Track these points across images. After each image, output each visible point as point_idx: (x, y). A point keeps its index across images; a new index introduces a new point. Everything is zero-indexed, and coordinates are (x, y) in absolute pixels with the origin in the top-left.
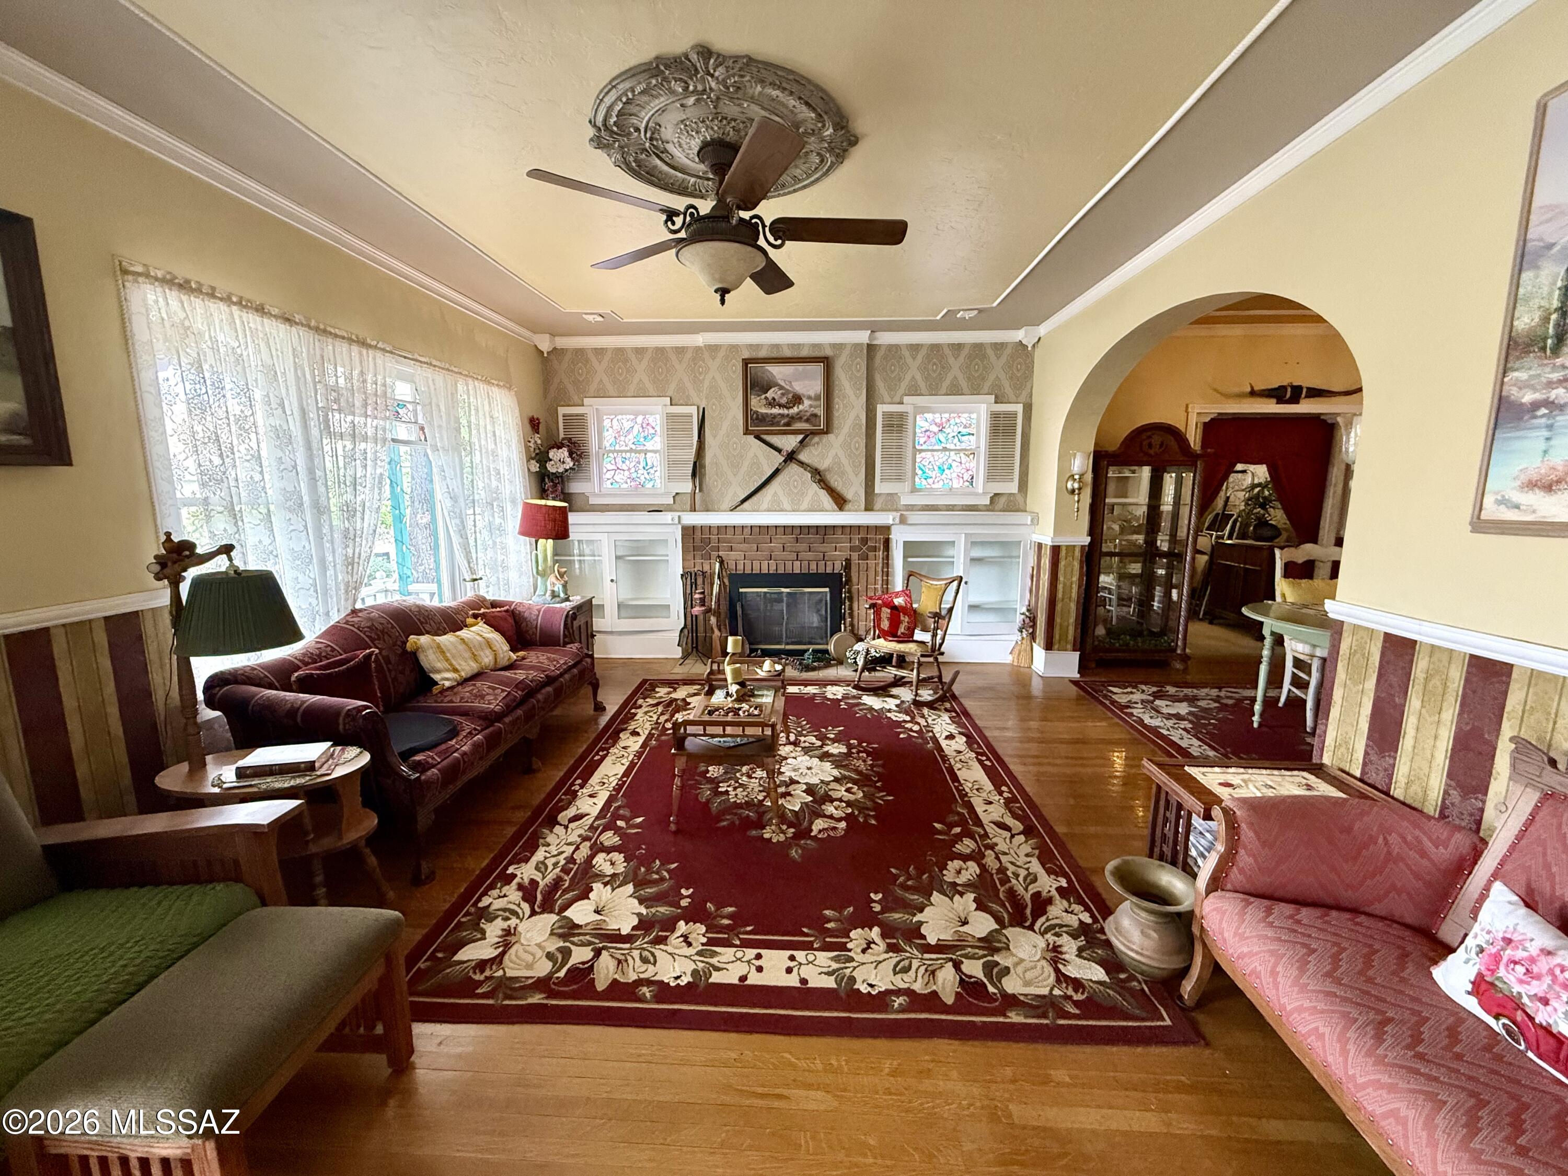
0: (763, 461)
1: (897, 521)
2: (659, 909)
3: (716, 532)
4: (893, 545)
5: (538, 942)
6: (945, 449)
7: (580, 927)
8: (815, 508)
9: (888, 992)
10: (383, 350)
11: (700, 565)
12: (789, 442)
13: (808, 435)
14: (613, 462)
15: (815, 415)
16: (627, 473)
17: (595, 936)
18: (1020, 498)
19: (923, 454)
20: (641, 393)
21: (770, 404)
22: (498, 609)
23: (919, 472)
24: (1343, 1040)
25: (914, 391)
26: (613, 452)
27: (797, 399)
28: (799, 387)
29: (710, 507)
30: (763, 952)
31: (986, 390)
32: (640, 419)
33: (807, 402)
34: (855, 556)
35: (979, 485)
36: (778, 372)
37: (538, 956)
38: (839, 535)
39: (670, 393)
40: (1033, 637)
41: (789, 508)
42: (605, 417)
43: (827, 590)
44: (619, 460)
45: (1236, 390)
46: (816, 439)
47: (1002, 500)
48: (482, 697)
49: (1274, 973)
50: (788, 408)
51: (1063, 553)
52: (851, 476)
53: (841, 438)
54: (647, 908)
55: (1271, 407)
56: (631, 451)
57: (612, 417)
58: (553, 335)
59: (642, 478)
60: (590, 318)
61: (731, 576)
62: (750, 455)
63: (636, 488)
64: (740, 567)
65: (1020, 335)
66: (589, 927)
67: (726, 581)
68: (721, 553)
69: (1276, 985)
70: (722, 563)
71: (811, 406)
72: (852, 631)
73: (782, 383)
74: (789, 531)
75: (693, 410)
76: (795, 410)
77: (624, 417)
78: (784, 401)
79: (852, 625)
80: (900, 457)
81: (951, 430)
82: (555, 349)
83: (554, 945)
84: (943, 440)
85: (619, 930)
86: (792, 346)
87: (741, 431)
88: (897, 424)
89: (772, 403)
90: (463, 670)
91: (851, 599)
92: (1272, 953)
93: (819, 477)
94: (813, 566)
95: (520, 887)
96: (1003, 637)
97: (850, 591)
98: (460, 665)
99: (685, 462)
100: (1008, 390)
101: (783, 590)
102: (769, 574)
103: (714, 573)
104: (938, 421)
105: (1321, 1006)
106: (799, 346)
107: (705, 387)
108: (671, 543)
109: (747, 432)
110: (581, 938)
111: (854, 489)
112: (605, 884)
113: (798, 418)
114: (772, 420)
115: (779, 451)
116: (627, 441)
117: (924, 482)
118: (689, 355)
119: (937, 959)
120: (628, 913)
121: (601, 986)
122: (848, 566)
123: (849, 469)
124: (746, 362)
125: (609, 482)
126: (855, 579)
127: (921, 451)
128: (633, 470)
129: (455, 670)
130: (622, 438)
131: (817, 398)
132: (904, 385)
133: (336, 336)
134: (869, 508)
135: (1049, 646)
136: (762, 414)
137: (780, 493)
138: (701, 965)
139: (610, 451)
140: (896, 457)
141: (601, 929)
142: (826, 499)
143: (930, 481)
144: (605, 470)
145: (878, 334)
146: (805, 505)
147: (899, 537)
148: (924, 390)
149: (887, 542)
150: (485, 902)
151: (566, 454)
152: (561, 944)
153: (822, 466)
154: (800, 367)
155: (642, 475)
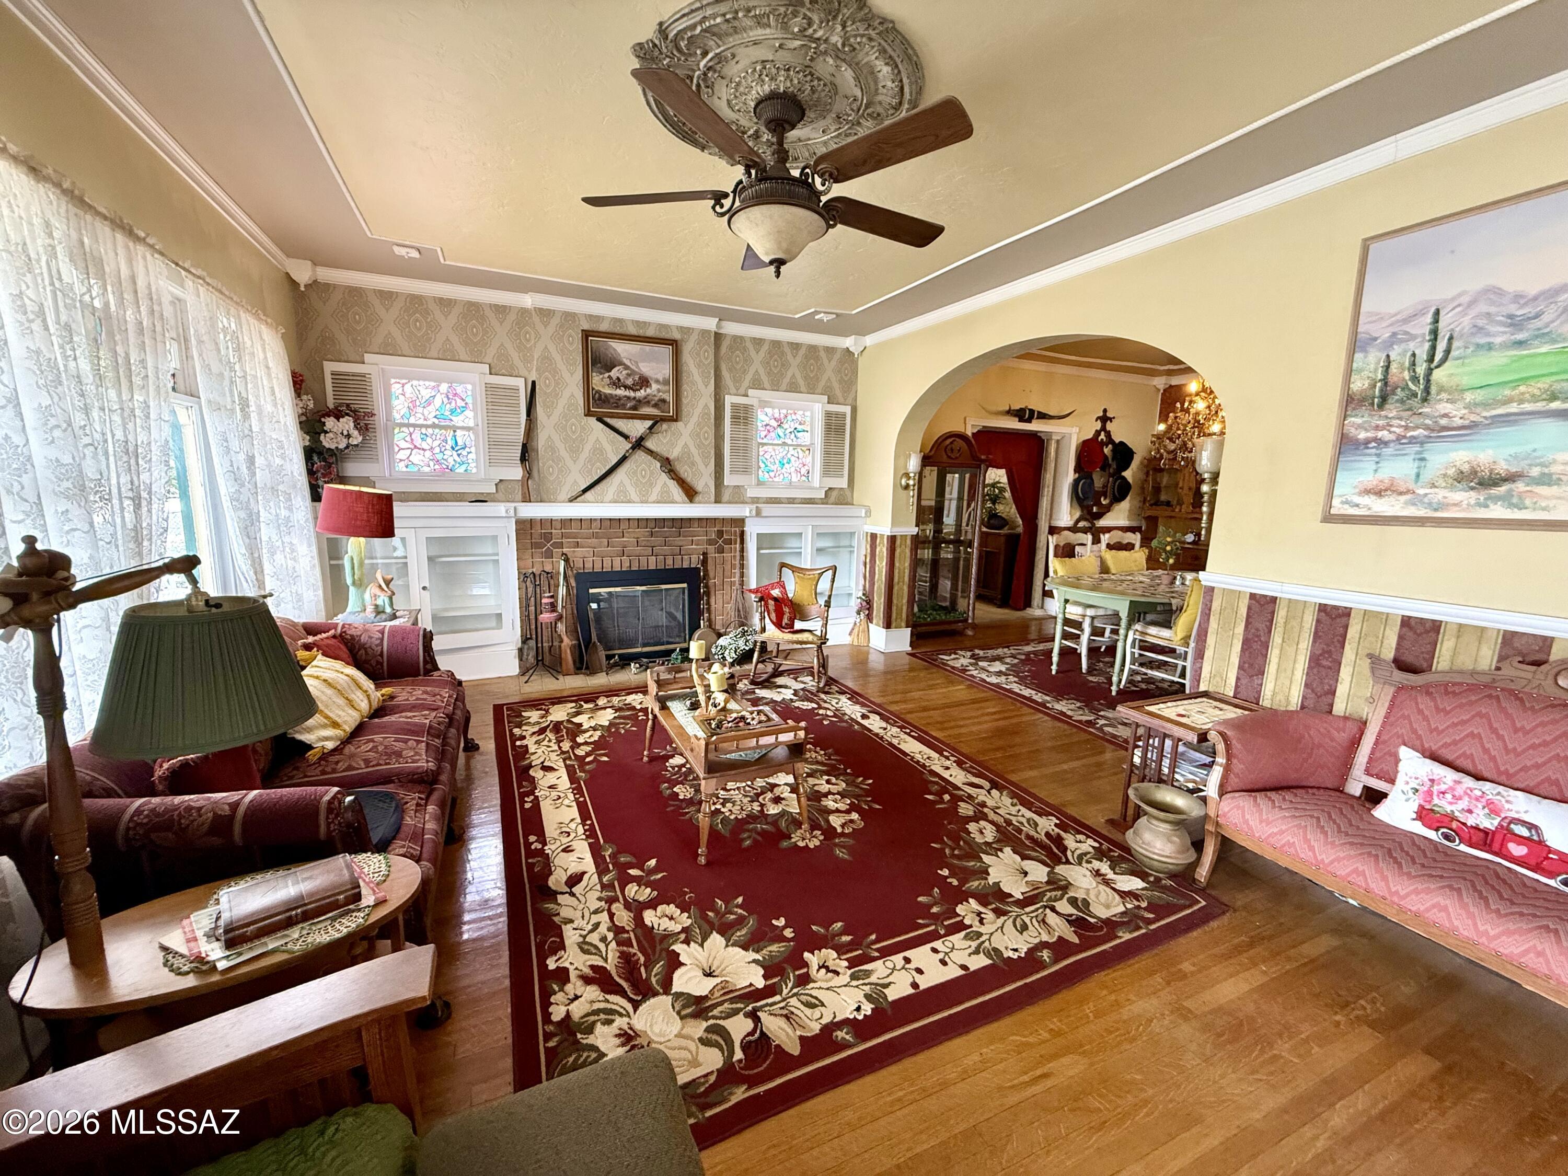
0: (608, 448)
1: (754, 513)
2: (770, 948)
3: (559, 526)
4: (747, 537)
5: (675, 1032)
6: (784, 444)
7: (705, 998)
8: (665, 500)
9: (1030, 951)
10: (152, 246)
11: (538, 564)
12: (636, 428)
13: (657, 421)
14: (408, 439)
15: (664, 401)
16: (428, 454)
17: (732, 1000)
18: (848, 493)
19: (765, 448)
20: (449, 355)
21: (614, 384)
22: (324, 635)
23: (762, 465)
24: (1379, 870)
25: (757, 384)
26: (408, 425)
27: (644, 382)
28: (646, 369)
29: (545, 497)
30: (908, 954)
31: (819, 390)
32: (444, 387)
33: (655, 386)
34: (711, 549)
35: (816, 479)
36: (622, 349)
37: (693, 1049)
38: (695, 529)
39: (490, 361)
40: (869, 618)
41: (638, 499)
42: (393, 381)
43: (685, 585)
44: (417, 436)
45: (994, 408)
46: (665, 426)
47: (834, 494)
48: (399, 754)
49: (1307, 841)
50: (634, 391)
51: (898, 542)
52: (701, 466)
53: (691, 426)
54: (757, 952)
55: (1014, 424)
56: (434, 426)
57: (404, 381)
58: (315, 264)
59: (451, 460)
60: (398, 251)
61: (578, 577)
62: (592, 439)
63: (444, 474)
64: (589, 565)
65: (848, 342)
66: (717, 994)
67: (573, 583)
68: (565, 550)
69: (1312, 848)
70: (567, 560)
71: (659, 391)
72: (710, 626)
73: (627, 362)
74: (643, 524)
75: (520, 383)
76: (641, 394)
77: (421, 383)
78: (629, 382)
79: (709, 620)
80: (746, 449)
81: (789, 426)
82: (315, 281)
83: (698, 1028)
84: (782, 435)
85: (751, 985)
86: (637, 323)
87: (581, 411)
88: (743, 416)
89: (617, 383)
90: (345, 722)
91: (708, 593)
92: (1299, 826)
93: (668, 465)
94: (669, 562)
95: (587, 980)
96: (842, 621)
97: (706, 586)
98: (339, 716)
99: (510, 444)
100: (838, 393)
101: (638, 588)
102: (621, 572)
103: (559, 573)
104: (777, 415)
105: (1352, 853)
106: (645, 324)
107: (536, 357)
108: (502, 541)
109: (588, 413)
110: (720, 1009)
111: (703, 481)
112: (687, 942)
113: (646, 401)
114: (617, 402)
115: (626, 437)
116: (426, 412)
117: (767, 475)
118: (512, 317)
119: (1037, 910)
120: (743, 964)
121: (794, 1049)
122: (705, 562)
123: (698, 459)
124: (586, 334)
125: (402, 464)
126: (711, 574)
127: (764, 444)
128: (437, 450)
129: (335, 725)
130: (420, 410)
131: (666, 382)
132: (749, 377)
133: (98, 213)
134: (718, 501)
135: (888, 625)
136: (606, 395)
137: (627, 482)
138: (867, 988)
139: (401, 425)
140: (743, 450)
141: (732, 991)
142: (676, 491)
143: (772, 474)
144: (396, 449)
145: (724, 323)
146: (654, 497)
147: (753, 530)
148: (767, 385)
149: (742, 534)
150: (558, 1013)
151: (352, 425)
152: (705, 1025)
153: (673, 454)
154: (647, 347)
155: (451, 458)
